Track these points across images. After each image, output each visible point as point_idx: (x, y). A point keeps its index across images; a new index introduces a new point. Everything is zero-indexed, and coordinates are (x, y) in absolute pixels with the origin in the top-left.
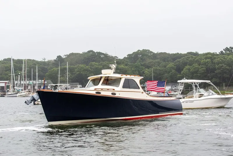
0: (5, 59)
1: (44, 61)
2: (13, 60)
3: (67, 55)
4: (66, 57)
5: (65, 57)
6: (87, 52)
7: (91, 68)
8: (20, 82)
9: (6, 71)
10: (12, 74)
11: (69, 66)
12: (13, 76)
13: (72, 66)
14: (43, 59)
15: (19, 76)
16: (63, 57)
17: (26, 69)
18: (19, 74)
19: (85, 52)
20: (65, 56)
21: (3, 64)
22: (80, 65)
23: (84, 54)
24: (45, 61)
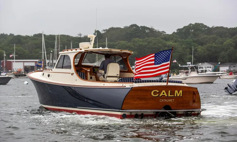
0: (35, 35)
1: (79, 36)
2: (45, 35)
3: (106, 30)
4: (105, 32)
5: (103, 32)
6: (129, 27)
7: (134, 45)
8: (53, 61)
9: (36, 48)
10: (44, 52)
11: (109, 42)
12: (44, 54)
13: (111, 43)
14: (79, 35)
15: (51, 54)
16: (102, 33)
17: (59, 46)
18: (52, 51)
19: (127, 27)
20: (104, 30)
21: (33, 40)
22: (121, 42)
23: (126, 28)
24: (81, 36)
